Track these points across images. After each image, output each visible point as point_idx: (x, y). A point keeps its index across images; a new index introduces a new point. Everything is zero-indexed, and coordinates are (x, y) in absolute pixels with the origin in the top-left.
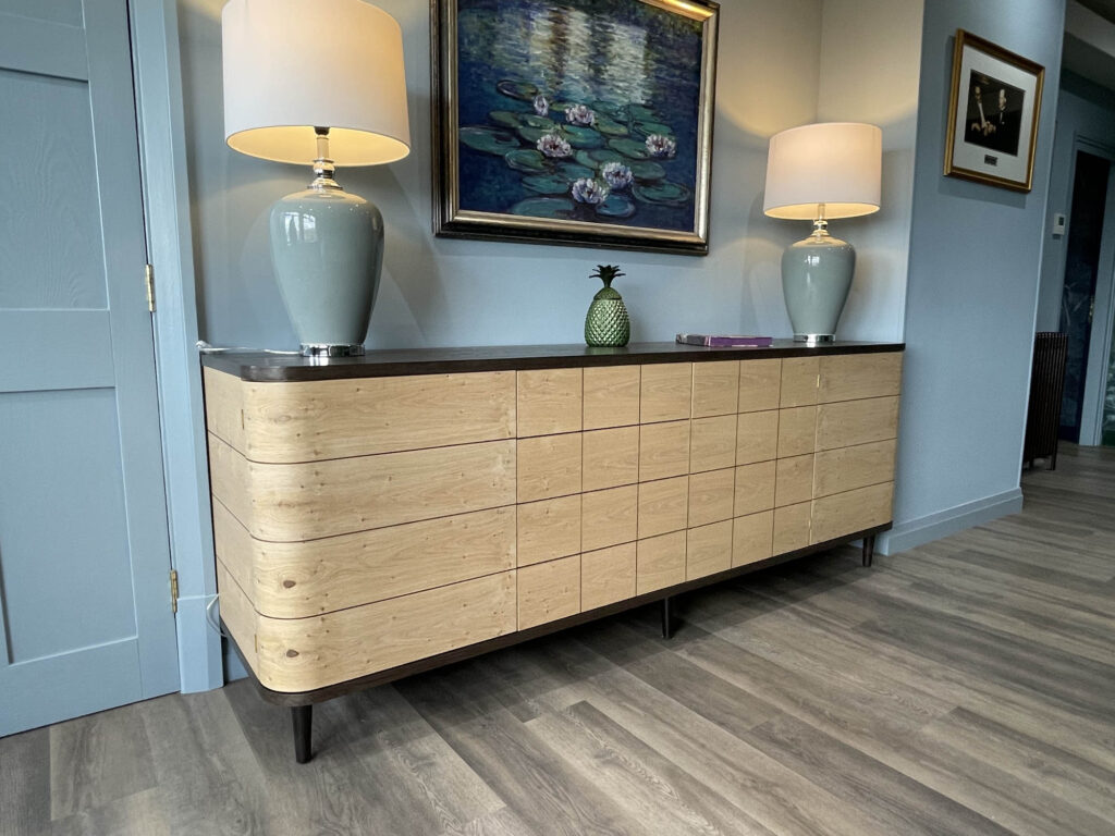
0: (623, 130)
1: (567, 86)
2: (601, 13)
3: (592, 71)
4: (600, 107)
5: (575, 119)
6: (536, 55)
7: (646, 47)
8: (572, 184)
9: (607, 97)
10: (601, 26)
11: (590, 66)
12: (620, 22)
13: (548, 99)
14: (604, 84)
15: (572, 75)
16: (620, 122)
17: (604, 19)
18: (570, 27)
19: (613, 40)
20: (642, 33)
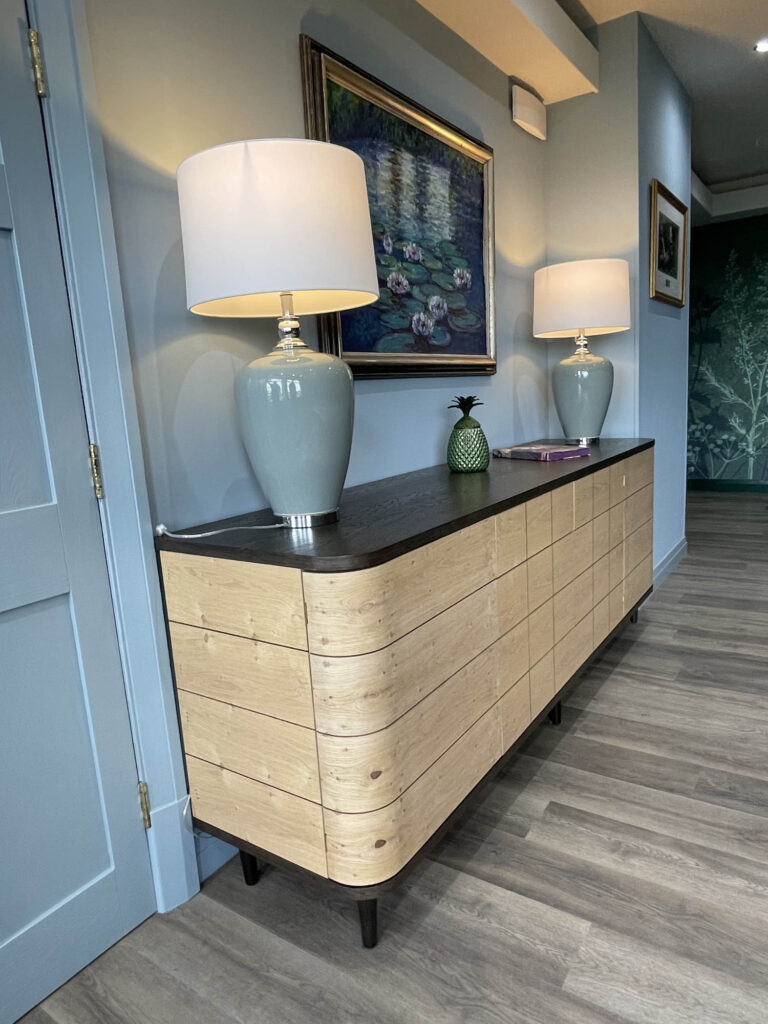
0: (439, 265)
1: (403, 225)
2: (421, 155)
3: (418, 210)
4: (424, 244)
5: (410, 257)
6: (382, 195)
7: (450, 187)
8: (412, 317)
9: (429, 234)
10: (422, 167)
11: (417, 204)
12: (434, 164)
13: (392, 239)
14: (426, 222)
15: (406, 214)
16: (437, 258)
17: (423, 161)
18: (403, 169)
19: (429, 180)
20: (447, 174)
